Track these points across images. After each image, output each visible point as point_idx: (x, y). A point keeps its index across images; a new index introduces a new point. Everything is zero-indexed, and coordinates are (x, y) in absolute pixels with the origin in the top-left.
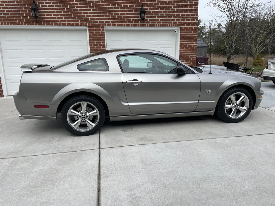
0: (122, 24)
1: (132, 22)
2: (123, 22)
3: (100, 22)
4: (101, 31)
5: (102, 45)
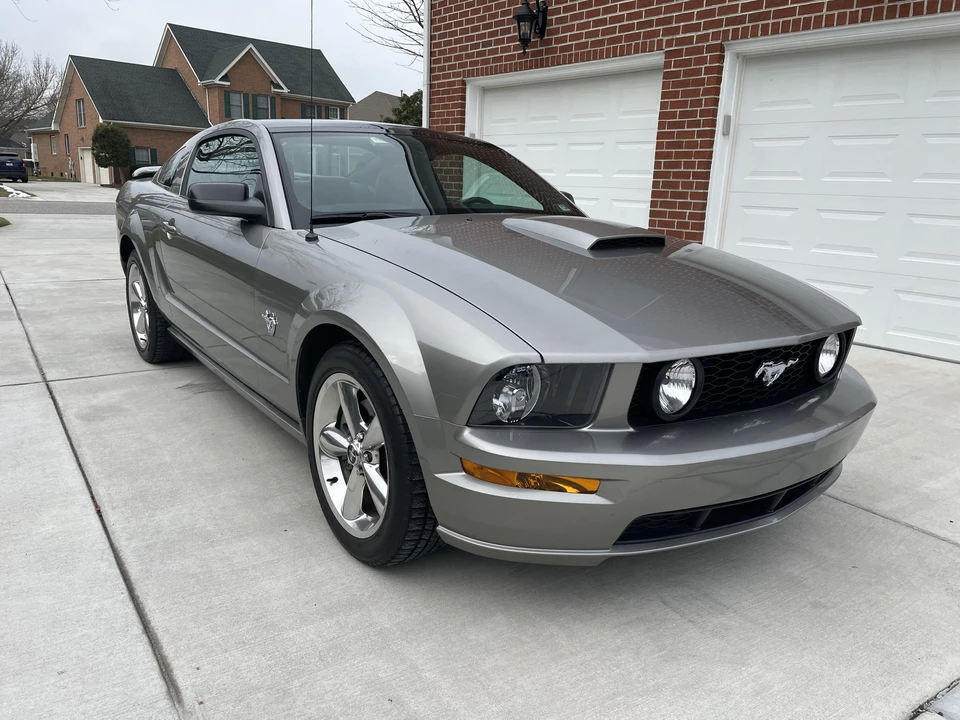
0: (797, 22)
1: (848, 2)
2: (803, 10)
3: (708, 26)
4: (703, 67)
5: (697, 124)
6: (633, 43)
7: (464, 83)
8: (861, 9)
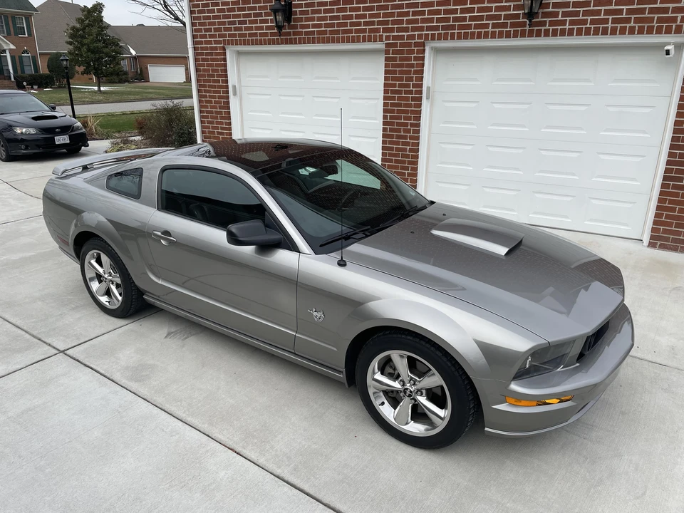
0: (473, 33)
1: (504, 25)
2: (477, 26)
3: (414, 29)
4: (413, 56)
5: (411, 92)
6: (362, 35)
7: (224, 49)
8: (512, 30)
